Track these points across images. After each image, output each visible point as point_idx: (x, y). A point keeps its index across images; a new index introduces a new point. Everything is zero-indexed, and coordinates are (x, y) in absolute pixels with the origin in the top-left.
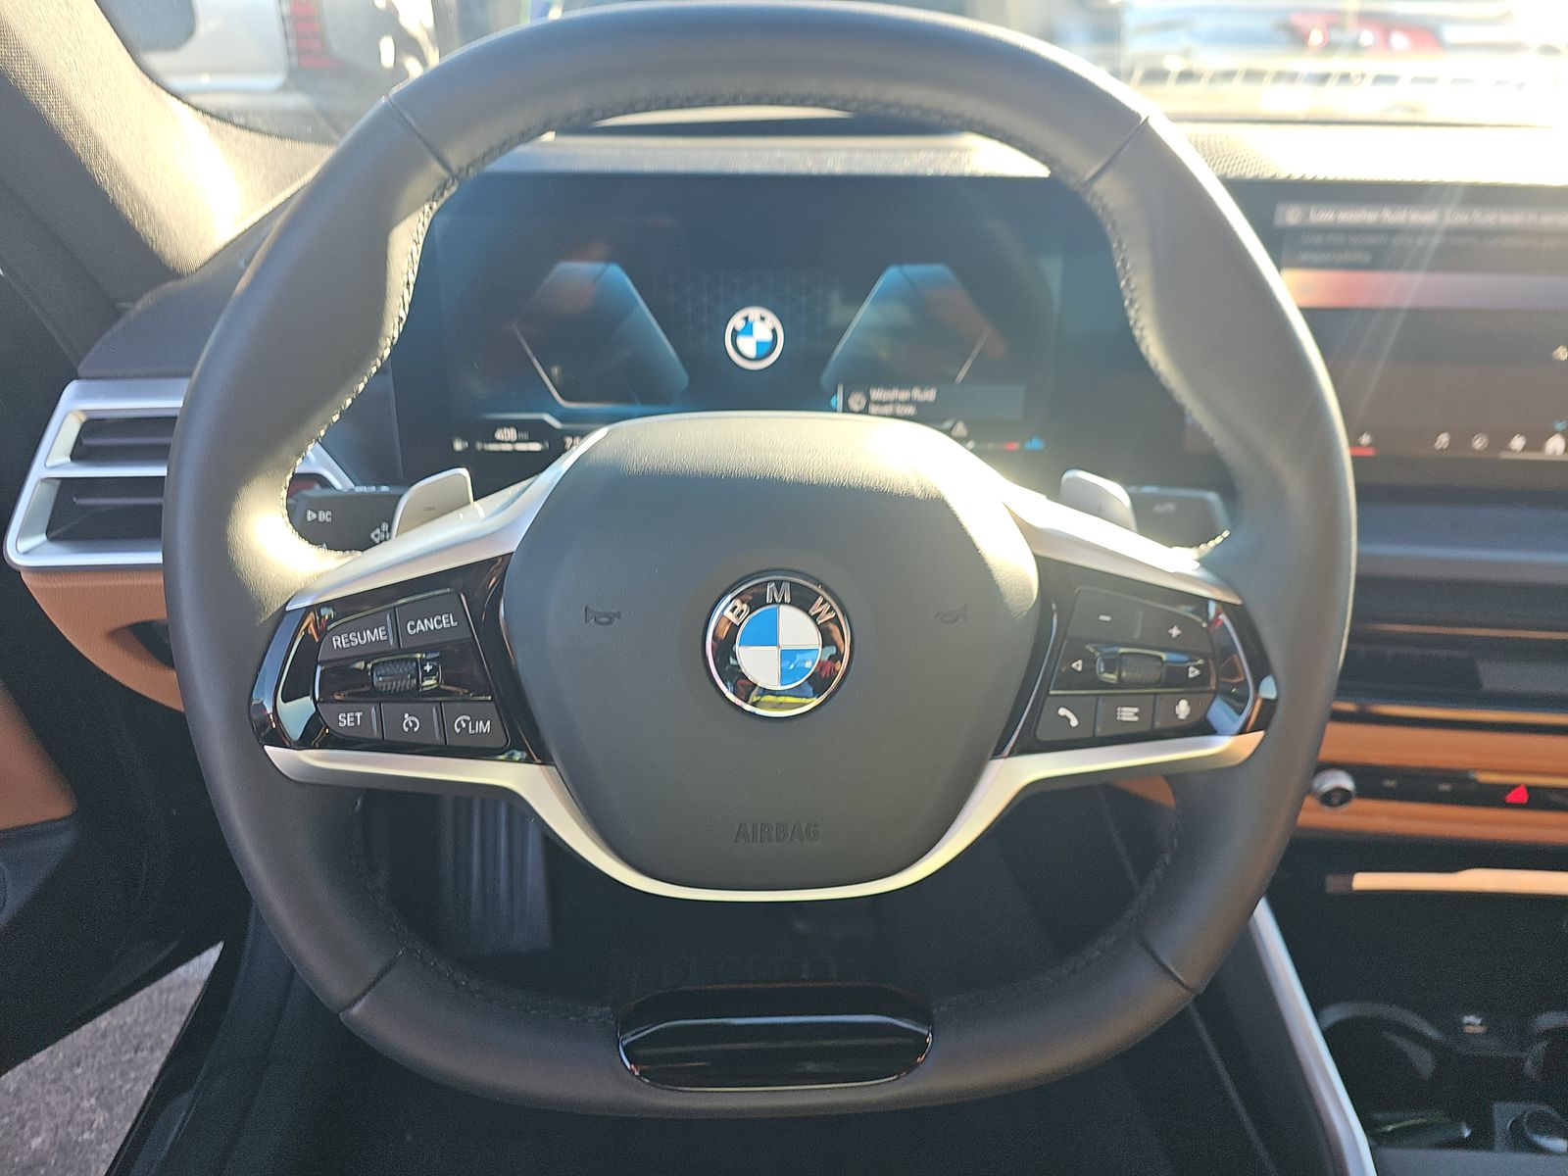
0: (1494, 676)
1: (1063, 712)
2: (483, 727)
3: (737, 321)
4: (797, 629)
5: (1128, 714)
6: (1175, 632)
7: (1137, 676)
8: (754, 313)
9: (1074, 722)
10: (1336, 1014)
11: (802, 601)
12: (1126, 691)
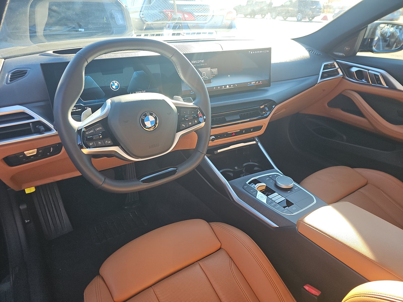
0: (228, 119)
1: (183, 125)
2: (110, 142)
3: (112, 83)
4: (152, 118)
5: (190, 123)
6: (193, 112)
7: (190, 119)
8: (114, 81)
9: (184, 126)
10: (221, 171)
11: (151, 114)
12: (189, 121)
